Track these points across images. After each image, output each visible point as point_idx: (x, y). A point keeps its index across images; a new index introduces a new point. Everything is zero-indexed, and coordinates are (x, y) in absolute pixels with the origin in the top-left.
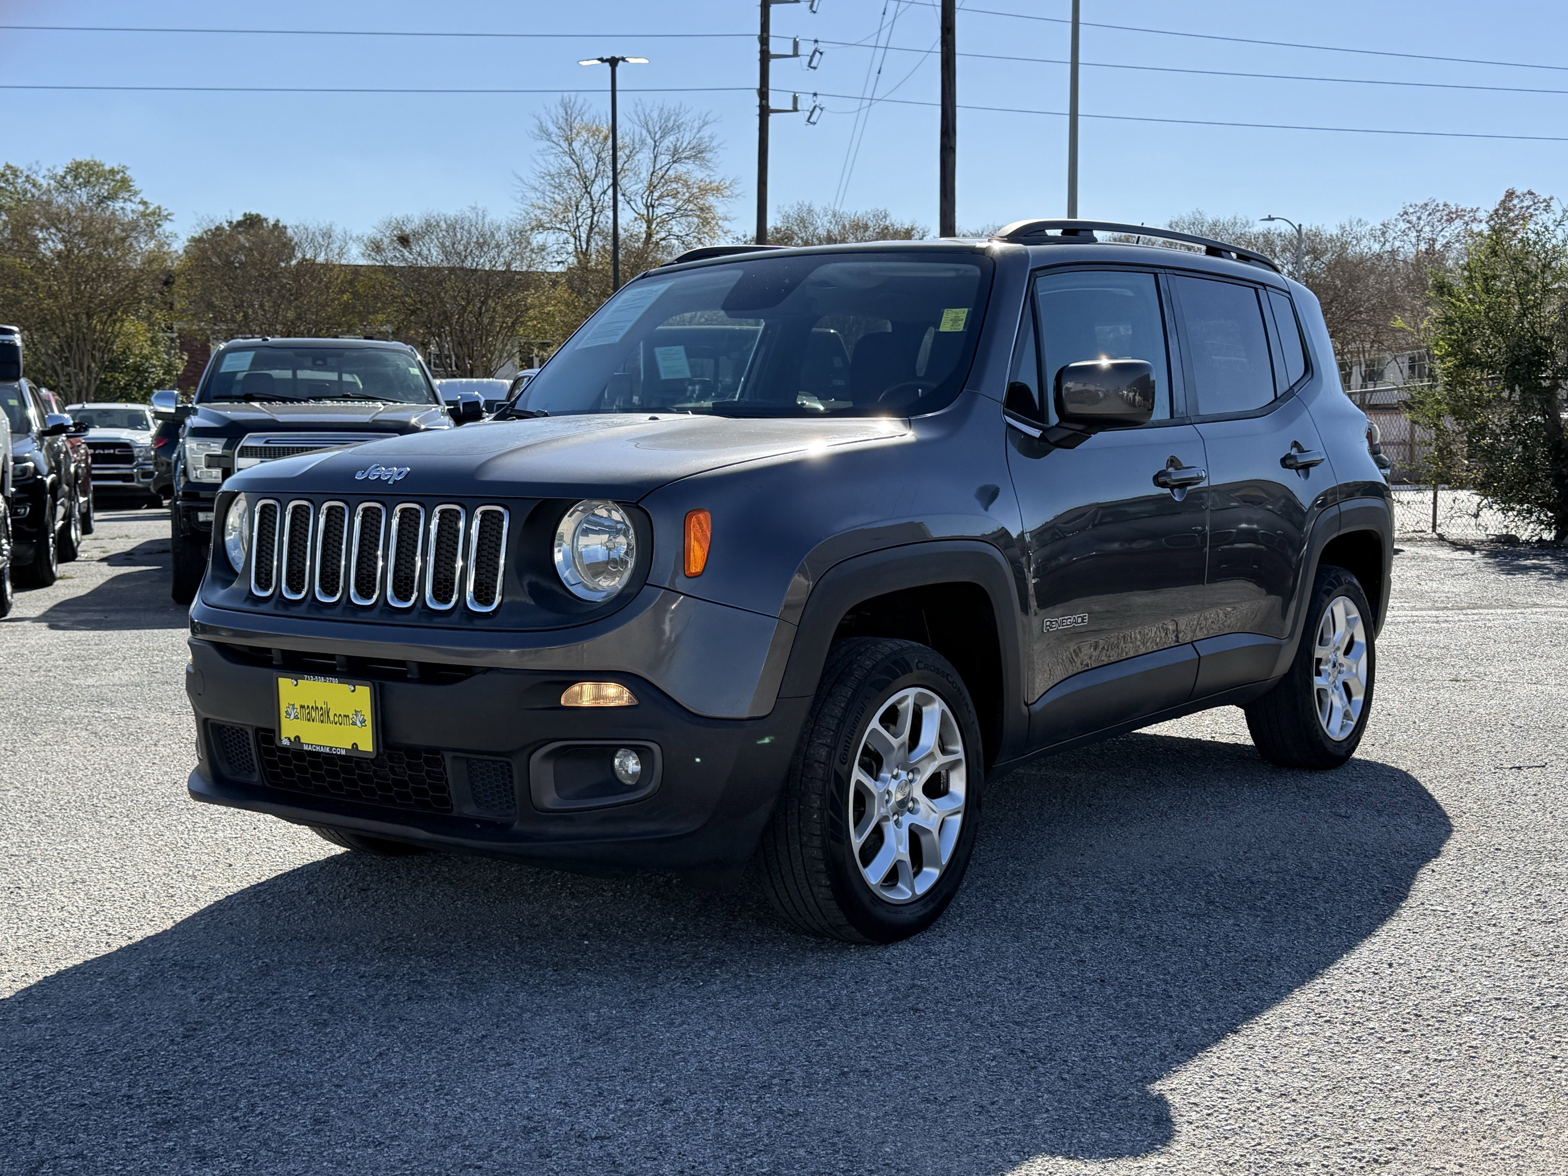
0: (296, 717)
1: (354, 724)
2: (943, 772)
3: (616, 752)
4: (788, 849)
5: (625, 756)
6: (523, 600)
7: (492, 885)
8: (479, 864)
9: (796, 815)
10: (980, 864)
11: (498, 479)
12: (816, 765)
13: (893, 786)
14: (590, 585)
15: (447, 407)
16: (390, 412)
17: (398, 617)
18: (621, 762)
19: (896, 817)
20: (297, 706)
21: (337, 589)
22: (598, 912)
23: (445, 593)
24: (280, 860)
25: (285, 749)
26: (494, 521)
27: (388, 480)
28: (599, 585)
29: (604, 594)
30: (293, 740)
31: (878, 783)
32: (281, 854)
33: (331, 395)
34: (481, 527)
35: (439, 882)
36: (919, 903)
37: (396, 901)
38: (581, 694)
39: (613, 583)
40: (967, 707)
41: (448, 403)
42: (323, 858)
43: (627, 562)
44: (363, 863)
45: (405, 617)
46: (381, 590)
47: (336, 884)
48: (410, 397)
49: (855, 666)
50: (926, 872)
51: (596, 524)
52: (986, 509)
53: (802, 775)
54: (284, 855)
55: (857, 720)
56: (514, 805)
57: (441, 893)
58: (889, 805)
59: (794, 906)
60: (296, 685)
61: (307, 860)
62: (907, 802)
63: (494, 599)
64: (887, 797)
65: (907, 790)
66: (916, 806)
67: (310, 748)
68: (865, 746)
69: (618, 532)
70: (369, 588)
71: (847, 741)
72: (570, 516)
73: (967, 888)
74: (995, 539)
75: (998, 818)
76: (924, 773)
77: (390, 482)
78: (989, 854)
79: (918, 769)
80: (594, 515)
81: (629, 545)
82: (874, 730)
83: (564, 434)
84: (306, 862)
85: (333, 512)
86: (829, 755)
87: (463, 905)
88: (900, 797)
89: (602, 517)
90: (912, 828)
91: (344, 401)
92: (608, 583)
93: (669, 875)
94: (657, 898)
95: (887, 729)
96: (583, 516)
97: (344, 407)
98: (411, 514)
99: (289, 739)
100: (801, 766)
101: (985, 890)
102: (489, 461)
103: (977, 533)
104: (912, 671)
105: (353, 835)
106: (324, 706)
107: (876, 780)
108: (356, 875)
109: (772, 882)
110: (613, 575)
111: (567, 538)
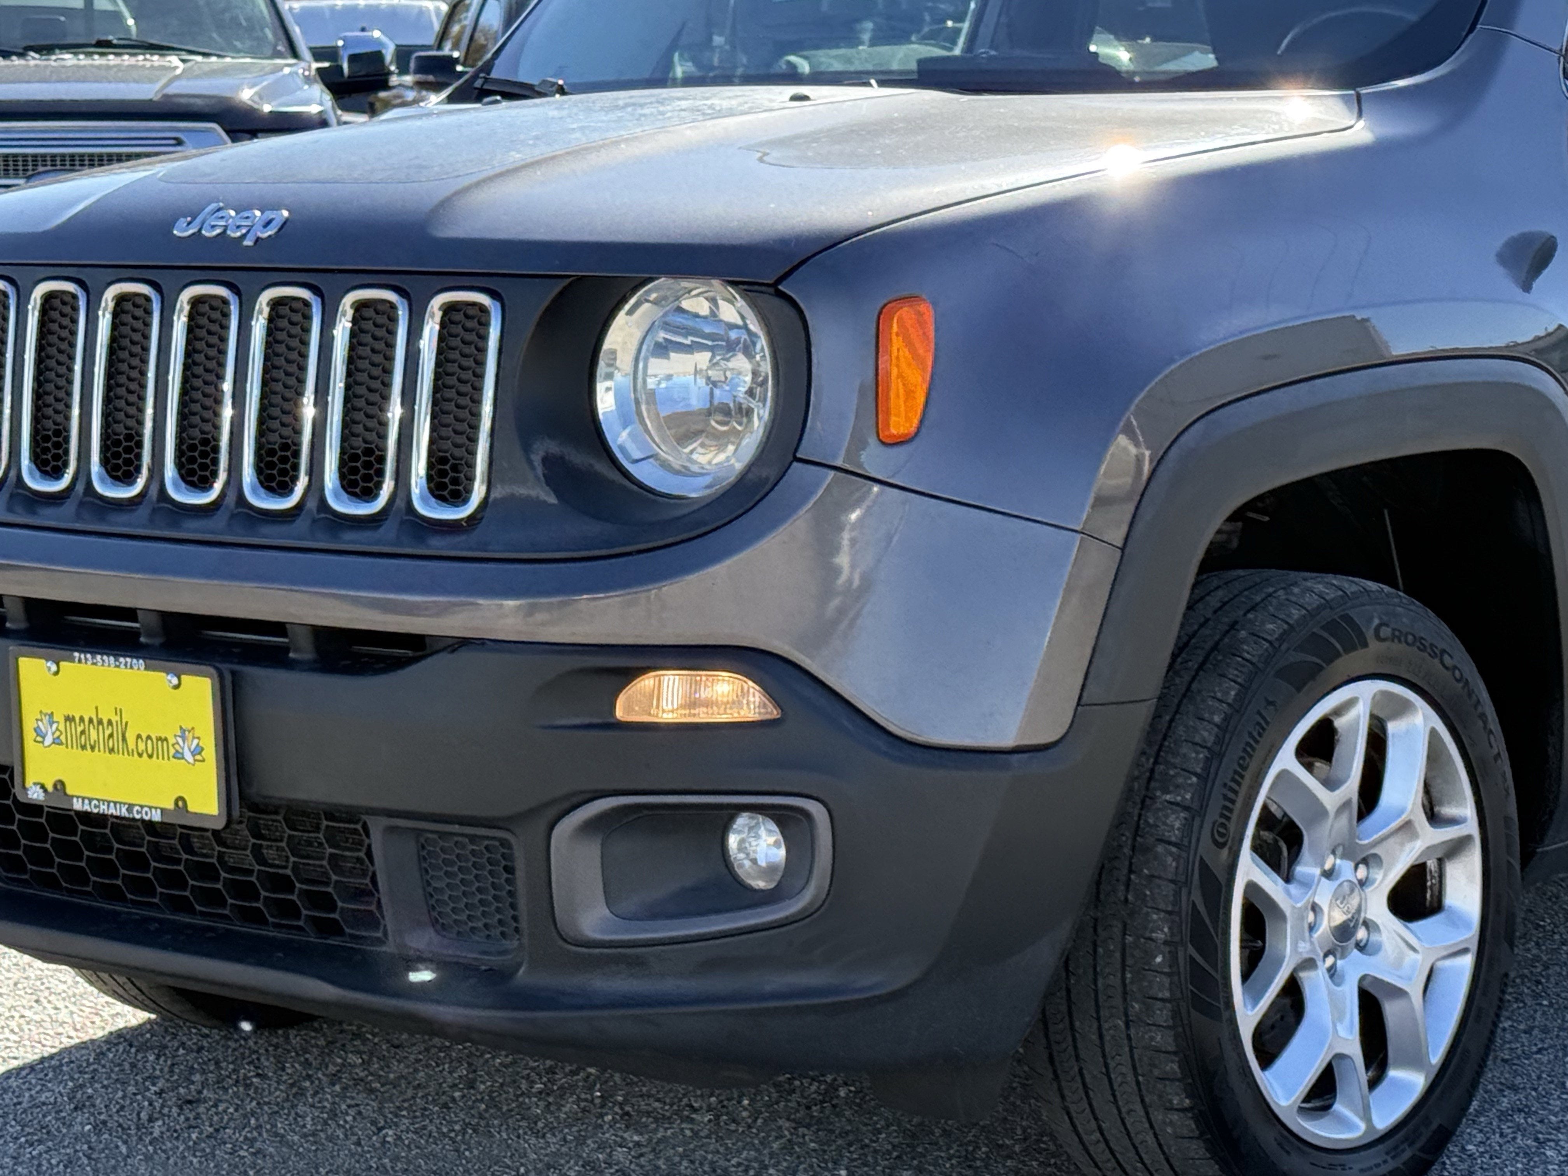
0: (57, 741)
1: (179, 756)
2: (1432, 864)
3: (732, 819)
4: (1100, 1028)
5: (751, 828)
6: (533, 493)
7: (457, 1094)
8: (427, 1050)
9: (1118, 955)
10: (1505, 1061)
11: (475, 235)
12: (1160, 849)
13: (1324, 894)
14: (676, 463)
15: (315, 65)
16: (198, 77)
17: (267, 529)
18: (742, 841)
19: (1330, 960)
20: (59, 717)
21: (138, 469)
22: (683, 1156)
23: (367, 478)
24: (13, 1037)
25: (35, 809)
26: (469, 324)
27: (244, 236)
28: (691, 461)
29: (708, 480)
30: (50, 788)
31: (1293, 888)
32: (13, 1024)
33: (70, 40)
34: (442, 338)
35: (345, 1089)
36: (1380, 1147)
37: (259, 1127)
38: (657, 691)
39: (721, 457)
40: (1485, 723)
41: (318, 54)
42: (100, 1034)
43: (749, 412)
44: (183, 1044)
45: (283, 529)
46: (230, 471)
47: (131, 1089)
48: (238, 44)
49: (1243, 634)
50: (1396, 1082)
51: (687, 331)
52: (1527, 287)
53: (1131, 871)
54: (20, 1026)
55: (1248, 751)
56: (517, 930)
57: (352, 1112)
58: (1316, 935)
59: (1112, 1152)
60: (56, 673)
61: (70, 1038)
62: (1355, 927)
63: (469, 491)
64: (1311, 917)
65: (1354, 902)
66: (1374, 938)
67: (87, 808)
68: (1265, 807)
69: (731, 347)
70: (203, 467)
71: (1226, 797)
72: (630, 312)
73: (1478, 1113)
74: (1539, 352)
75: (1537, 958)
76: (1392, 865)
77: (248, 242)
78: (1524, 1038)
79: (1375, 856)
80: (680, 310)
81: (755, 374)
82: (1284, 775)
83: (612, 135)
84: (67, 1043)
85: (128, 306)
86: (1188, 825)
87: (399, 1138)
88: (1339, 917)
89: (697, 316)
90: (1366, 985)
91: (102, 54)
92: (708, 457)
93: (829, 1078)
94: (808, 1126)
95: (1309, 767)
96: (658, 312)
97: (99, 67)
98: (292, 310)
99: (43, 787)
100: (1127, 851)
101: (1520, 1119)
102: (457, 193)
103: (1497, 340)
104: (1365, 645)
105: (159, 987)
106: (115, 719)
107: (1288, 880)
108: (172, 1072)
109: (1063, 1097)
110: (720, 440)
111: (625, 361)
